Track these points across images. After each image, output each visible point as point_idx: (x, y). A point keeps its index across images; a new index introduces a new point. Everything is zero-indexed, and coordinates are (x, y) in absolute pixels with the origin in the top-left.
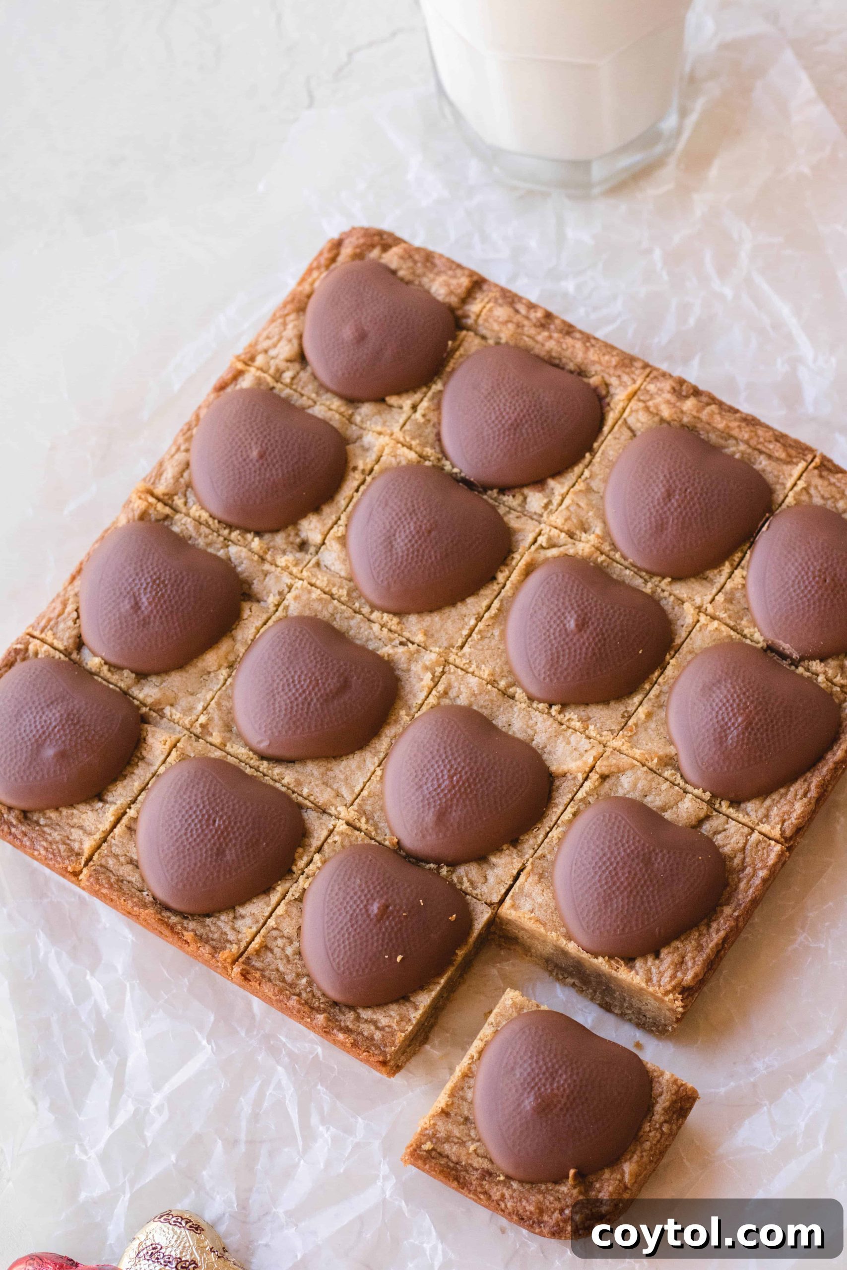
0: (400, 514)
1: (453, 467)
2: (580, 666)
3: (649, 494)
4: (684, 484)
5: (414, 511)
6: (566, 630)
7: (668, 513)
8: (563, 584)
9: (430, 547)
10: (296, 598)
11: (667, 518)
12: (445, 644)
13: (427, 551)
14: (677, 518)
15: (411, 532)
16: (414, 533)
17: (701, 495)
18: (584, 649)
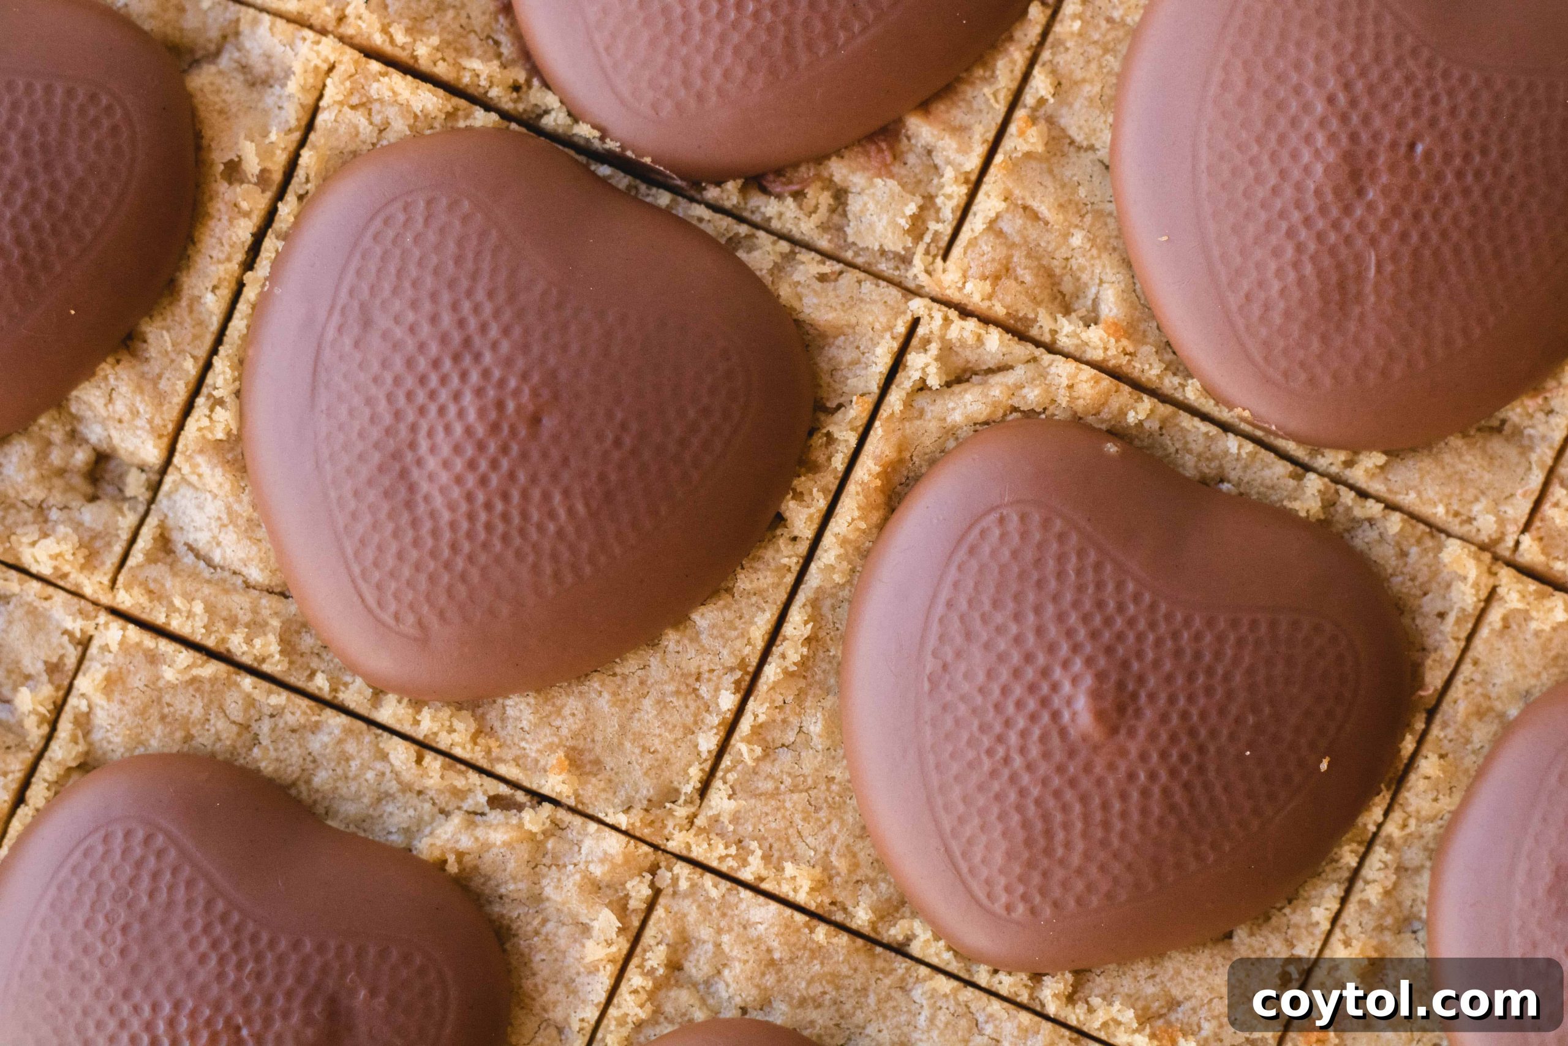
0: (422, 364)
1: (575, 117)
2: (1129, 855)
3: (1283, 174)
4: (1400, 124)
5: (467, 342)
6: (1063, 733)
7: (1360, 242)
8: (1029, 555)
9: (544, 479)
10: (112, 683)
11: (1358, 258)
12: (647, 789)
13: (536, 494)
14: (1395, 257)
15: (469, 431)
16: (480, 431)
17: (1467, 157)
18: (1135, 796)
